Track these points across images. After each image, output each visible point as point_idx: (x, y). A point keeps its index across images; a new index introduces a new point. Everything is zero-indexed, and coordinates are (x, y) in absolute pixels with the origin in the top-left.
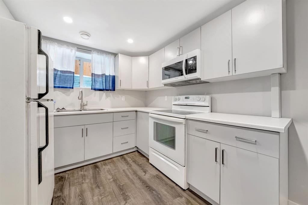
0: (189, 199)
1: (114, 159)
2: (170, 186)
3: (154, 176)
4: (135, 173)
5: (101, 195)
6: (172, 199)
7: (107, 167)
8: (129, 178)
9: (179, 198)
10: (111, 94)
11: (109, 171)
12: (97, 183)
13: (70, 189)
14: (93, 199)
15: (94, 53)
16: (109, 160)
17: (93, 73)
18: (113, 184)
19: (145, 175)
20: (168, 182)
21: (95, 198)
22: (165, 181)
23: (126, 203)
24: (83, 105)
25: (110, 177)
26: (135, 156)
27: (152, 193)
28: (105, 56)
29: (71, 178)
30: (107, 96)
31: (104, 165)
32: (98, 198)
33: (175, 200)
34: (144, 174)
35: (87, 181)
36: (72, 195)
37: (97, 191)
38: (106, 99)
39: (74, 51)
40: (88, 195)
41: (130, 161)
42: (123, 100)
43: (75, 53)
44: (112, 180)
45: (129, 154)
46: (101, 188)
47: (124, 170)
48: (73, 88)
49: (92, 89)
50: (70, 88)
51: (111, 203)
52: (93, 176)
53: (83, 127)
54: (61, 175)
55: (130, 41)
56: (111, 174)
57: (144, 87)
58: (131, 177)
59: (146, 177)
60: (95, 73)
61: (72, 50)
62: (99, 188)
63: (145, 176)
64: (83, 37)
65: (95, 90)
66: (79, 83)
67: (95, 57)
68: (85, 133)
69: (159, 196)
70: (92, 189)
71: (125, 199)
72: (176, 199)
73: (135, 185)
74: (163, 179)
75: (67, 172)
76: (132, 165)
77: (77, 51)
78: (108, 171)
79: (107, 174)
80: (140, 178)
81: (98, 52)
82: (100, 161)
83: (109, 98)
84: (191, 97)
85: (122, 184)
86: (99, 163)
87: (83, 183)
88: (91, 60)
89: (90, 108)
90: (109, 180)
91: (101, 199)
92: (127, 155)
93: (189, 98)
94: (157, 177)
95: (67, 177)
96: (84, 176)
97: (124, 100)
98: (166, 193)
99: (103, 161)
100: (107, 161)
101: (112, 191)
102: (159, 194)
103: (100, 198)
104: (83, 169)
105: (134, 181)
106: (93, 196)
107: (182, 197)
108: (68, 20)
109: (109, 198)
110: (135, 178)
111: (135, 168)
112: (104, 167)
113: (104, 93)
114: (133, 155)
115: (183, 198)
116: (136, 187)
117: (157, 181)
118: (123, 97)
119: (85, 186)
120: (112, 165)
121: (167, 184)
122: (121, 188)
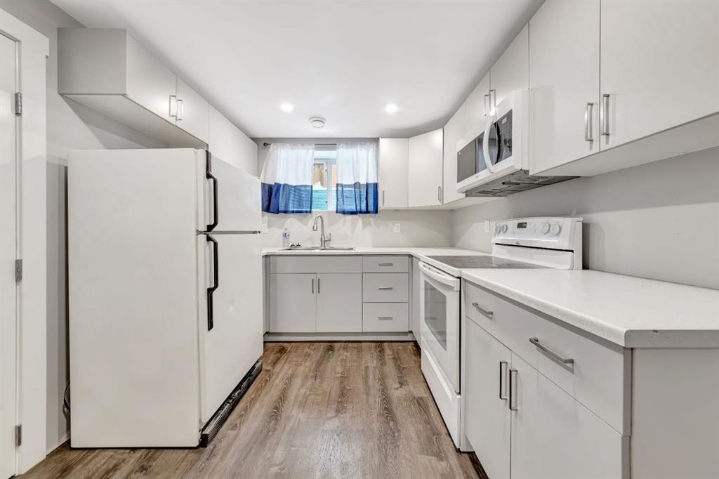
0: (456, 472)
1: (364, 344)
2: (431, 428)
3: (414, 398)
4: (382, 379)
5: (311, 390)
6: (418, 452)
7: (346, 353)
8: (366, 382)
9: (433, 458)
10: (372, 219)
11: (344, 361)
12: (317, 373)
13: (283, 367)
14: (299, 389)
15: (341, 146)
16: (355, 344)
17: (339, 183)
18: (337, 382)
19: (397, 389)
20: (435, 421)
21: (303, 391)
22: (430, 415)
23: (336, 416)
24: (325, 241)
25: (339, 369)
26: (405, 349)
27: (388, 423)
28: (359, 148)
29: (293, 353)
30: (365, 225)
31: (344, 349)
32: (306, 393)
33: (423, 456)
34: (398, 385)
35: (308, 364)
36: (281, 375)
37: (310, 382)
38: (363, 229)
39: (311, 151)
40: (298, 382)
41: (388, 355)
42: (396, 231)
43: (313, 153)
44: (340, 375)
45: (394, 344)
46: (318, 380)
47: (367, 368)
48: (310, 212)
49: (337, 212)
50: (307, 212)
51: (317, 407)
52: (319, 360)
53: (313, 276)
54: (285, 345)
55: (391, 109)
56: (344, 366)
57: (433, 202)
58: (371, 382)
59: (397, 393)
60: (344, 183)
61: (308, 149)
62: (315, 380)
63: (396, 391)
64: (315, 125)
65: (344, 213)
66: (326, 202)
67: (343, 154)
68: (316, 286)
69: (396, 434)
70: (306, 377)
71: (338, 411)
72: (426, 457)
73: (367, 398)
74: (429, 411)
75: (292, 344)
76: (388, 364)
77: (316, 149)
78: (342, 360)
79: (339, 363)
80: (384, 391)
81: (347, 144)
82: (341, 341)
83: (368, 227)
84: (532, 222)
85: (348, 388)
86: (339, 344)
87: (301, 365)
88: (335, 160)
89: (335, 246)
90: (335, 373)
91: (308, 396)
92: (390, 344)
93: (525, 227)
94: (420, 402)
95: (289, 350)
96: (308, 355)
97: (398, 231)
98: (413, 435)
99: (346, 342)
100: (350, 344)
101: (329, 391)
102: (399, 431)
103: (308, 393)
104: (313, 345)
105: (371, 390)
106: (302, 386)
107: (442, 461)
108: (287, 107)
109: (319, 399)
110: (377, 386)
111: (388, 370)
112: (341, 352)
113: (359, 219)
114: (401, 348)
115: (444, 464)
116: (367, 402)
117: (414, 408)
118: (396, 225)
119: (301, 369)
120: (355, 353)
121: (429, 424)
122: (343, 393)
